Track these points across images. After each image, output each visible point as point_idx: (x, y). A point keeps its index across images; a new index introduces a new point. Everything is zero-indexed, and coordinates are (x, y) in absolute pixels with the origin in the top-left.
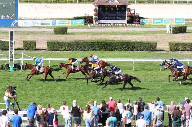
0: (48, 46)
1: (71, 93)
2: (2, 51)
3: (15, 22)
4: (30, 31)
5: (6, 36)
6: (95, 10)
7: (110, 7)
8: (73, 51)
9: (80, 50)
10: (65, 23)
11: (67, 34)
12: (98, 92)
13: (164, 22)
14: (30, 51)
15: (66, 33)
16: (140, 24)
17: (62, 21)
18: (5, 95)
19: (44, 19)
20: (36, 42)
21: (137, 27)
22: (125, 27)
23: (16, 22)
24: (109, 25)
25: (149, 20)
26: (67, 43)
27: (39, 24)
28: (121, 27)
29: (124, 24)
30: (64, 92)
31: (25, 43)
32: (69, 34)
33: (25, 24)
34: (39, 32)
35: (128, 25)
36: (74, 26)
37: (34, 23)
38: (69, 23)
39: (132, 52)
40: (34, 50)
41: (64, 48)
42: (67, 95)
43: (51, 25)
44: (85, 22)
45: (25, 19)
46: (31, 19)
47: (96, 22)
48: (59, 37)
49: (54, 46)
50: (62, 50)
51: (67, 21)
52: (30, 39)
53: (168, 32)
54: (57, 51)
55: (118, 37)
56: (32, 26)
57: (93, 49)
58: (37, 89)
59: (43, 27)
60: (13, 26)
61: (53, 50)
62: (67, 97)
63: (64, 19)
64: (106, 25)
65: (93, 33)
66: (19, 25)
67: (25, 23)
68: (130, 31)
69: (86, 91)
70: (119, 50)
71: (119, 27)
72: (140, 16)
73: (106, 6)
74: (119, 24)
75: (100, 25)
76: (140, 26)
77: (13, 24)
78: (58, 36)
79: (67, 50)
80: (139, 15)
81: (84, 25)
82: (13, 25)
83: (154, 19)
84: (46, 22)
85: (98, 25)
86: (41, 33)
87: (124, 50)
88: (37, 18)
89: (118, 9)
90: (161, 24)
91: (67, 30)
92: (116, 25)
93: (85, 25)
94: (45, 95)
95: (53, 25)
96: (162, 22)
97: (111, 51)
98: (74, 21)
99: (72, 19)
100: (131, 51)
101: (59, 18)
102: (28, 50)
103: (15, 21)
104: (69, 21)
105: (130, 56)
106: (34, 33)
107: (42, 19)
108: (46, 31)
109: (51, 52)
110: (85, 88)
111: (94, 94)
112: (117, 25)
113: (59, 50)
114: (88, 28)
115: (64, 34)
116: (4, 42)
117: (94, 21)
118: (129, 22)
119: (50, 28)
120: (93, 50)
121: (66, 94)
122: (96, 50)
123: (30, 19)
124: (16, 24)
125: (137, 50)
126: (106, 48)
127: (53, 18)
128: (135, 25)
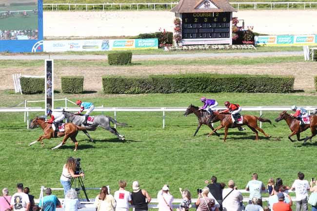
0: (104, 86)
1: (162, 169)
2: (25, 95)
3: (38, 44)
4: (66, 60)
5: (26, 69)
6: (177, 22)
7: (203, 15)
8: (149, 94)
9: (161, 93)
10: (125, 46)
11: (131, 64)
12: (208, 166)
13: (297, 41)
14: (74, 94)
15: (130, 62)
16: (254, 45)
17: (120, 42)
18: (63, 173)
19: (86, 39)
20: (83, 79)
21: (249, 50)
22: (229, 51)
23: (41, 44)
24: (200, 47)
25: (271, 38)
26: (138, 80)
27: (79, 47)
28: (222, 51)
29: (227, 46)
30: (149, 167)
31: (65, 82)
32: (135, 64)
33: (56, 47)
34: (81, 61)
35: (234, 46)
36: (141, 50)
37: (72, 46)
38: (131, 45)
39: (251, 94)
40: (80, 93)
41: (132, 89)
42: (155, 172)
43: (100, 49)
44: (159, 43)
45: (52, 39)
46: (63, 39)
47: (177, 42)
48: (118, 69)
49: (115, 86)
50: (130, 93)
51: (128, 42)
52: (70, 73)
53: (306, 59)
54: (120, 95)
55: (221, 69)
56: (68, 52)
57: (183, 89)
58: (100, 161)
59: (88, 53)
60: (35, 51)
61: (113, 93)
62: (156, 176)
63: (121, 38)
64: (196, 47)
65: (176, 63)
66: (45, 49)
67: (55, 45)
68: (238, 57)
69: (186, 164)
70: (228, 92)
71: (218, 51)
72: (254, 31)
73: (195, 15)
74: (219, 46)
75: (185, 47)
76: (255, 48)
77: (35, 47)
78: (115, 67)
79: (137, 93)
80: (252, 29)
81: (157, 48)
82: (34, 49)
83: (278, 36)
84: (92, 45)
85: (181, 48)
86: (85, 63)
87: (237, 92)
88: (73, 37)
89: (215, 20)
90: (291, 45)
91: (131, 58)
92: (213, 47)
93: (159, 47)
94: (118, 173)
95: (104, 48)
96: (292, 42)
97: (215, 94)
98: (141, 40)
99: (137, 38)
100: (250, 92)
101: (111, 37)
102: (69, 93)
103: (38, 42)
104: (131, 41)
105: (249, 101)
106: (73, 63)
107: (81, 39)
108: (94, 60)
109: (110, 96)
110: (184, 159)
111: (200, 169)
112: (215, 48)
113: (124, 93)
114: (166, 53)
115: (126, 64)
116: (29, 79)
117: (174, 41)
118: (235, 42)
119: (100, 53)
120: (183, 92)
121: (153, 170)
122: (188, 92)
123: (60, 39)
124: (40, 48)
125: (260, 92)
126: (205, 89)
127: (101, 36)
128: (246, 48)
